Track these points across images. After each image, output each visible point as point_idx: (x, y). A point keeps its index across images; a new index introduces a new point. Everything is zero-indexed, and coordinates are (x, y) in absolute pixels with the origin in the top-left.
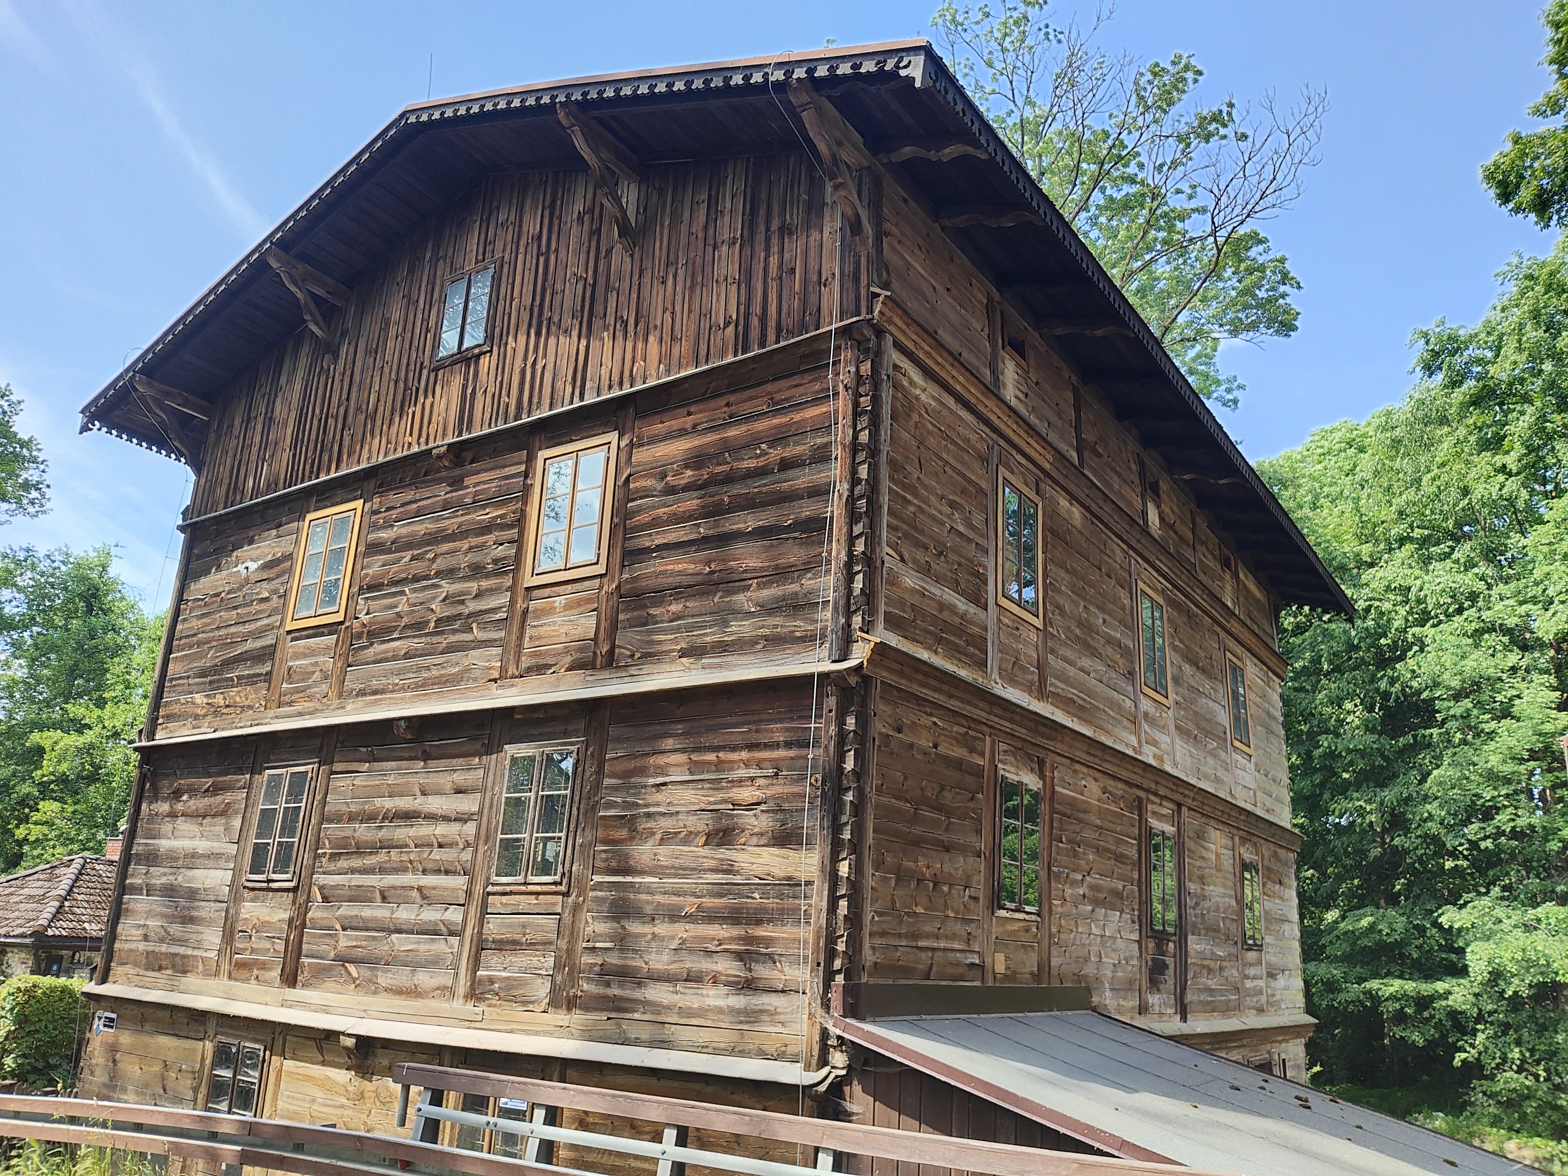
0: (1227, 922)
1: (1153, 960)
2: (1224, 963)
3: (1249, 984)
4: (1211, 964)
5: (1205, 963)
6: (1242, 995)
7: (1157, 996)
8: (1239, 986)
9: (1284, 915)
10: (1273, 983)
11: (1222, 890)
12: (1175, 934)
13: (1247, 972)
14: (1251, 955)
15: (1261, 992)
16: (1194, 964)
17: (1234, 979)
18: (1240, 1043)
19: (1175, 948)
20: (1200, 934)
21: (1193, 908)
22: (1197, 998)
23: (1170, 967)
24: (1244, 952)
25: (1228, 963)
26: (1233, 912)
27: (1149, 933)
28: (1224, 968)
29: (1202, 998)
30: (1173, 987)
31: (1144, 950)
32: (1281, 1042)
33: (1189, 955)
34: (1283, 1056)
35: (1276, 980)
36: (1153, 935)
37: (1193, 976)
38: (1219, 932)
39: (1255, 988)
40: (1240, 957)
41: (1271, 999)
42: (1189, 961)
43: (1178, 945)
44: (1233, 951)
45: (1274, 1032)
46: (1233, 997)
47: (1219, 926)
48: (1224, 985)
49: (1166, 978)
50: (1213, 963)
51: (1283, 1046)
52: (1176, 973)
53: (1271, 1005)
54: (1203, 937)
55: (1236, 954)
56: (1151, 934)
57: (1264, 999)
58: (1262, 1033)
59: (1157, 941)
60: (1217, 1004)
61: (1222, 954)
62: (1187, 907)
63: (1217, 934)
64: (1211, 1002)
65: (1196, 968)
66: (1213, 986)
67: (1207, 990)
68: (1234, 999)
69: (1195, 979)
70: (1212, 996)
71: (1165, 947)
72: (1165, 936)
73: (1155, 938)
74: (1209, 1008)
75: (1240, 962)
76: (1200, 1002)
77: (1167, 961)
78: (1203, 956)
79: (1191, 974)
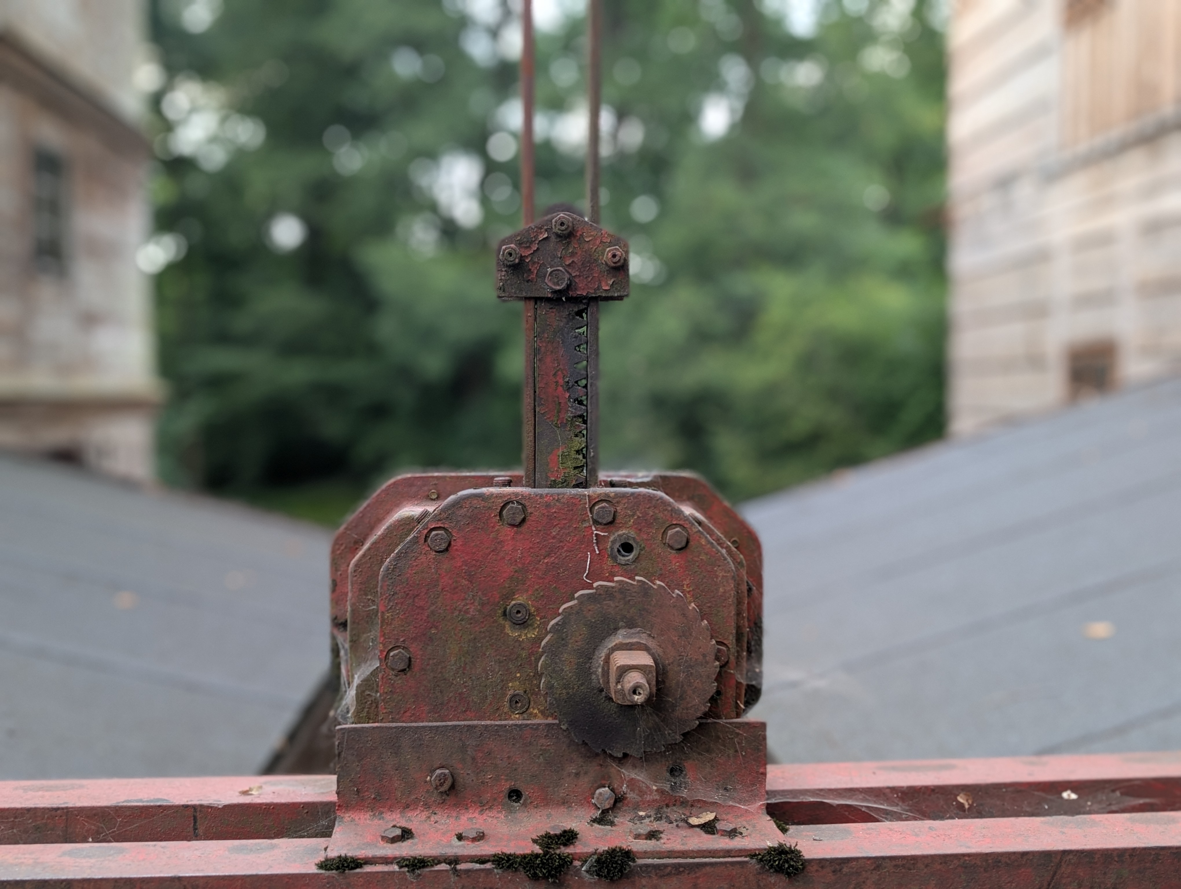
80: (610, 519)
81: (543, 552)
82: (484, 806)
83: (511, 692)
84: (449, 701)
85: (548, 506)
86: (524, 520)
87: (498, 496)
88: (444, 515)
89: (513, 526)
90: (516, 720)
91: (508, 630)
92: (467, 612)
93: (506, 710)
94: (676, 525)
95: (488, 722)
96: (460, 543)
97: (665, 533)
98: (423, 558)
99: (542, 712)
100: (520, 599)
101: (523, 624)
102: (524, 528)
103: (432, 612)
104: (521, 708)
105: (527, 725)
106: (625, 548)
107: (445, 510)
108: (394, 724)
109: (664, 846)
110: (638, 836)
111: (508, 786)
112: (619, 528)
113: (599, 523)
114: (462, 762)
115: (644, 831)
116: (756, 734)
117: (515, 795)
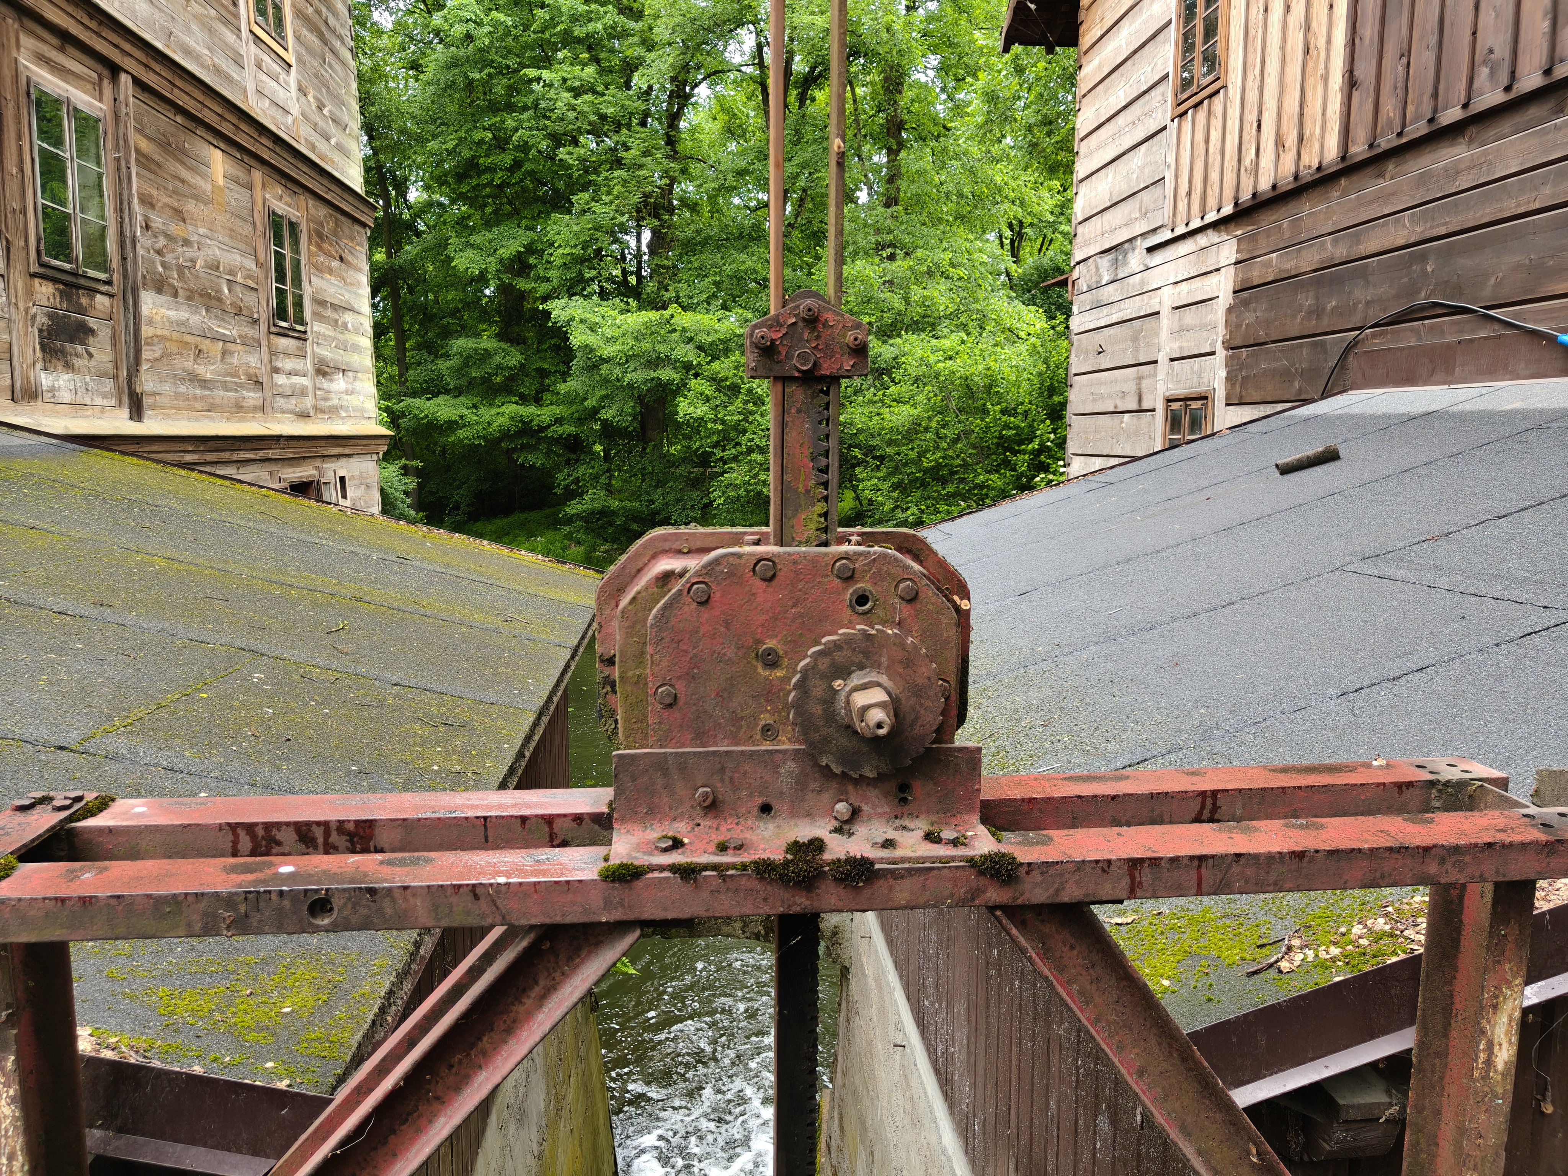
0: (238, 289)
1: (50, 316)
2: (231, 347)
3: (280, 379)
4: (206, 344)
5: (188, 338)
6: (268, 394)
7: (66, 377)
8: (264, 379)
9: (347, 302)
10: (324, 384)
11: (227, 240)
12: (109, 283)
13: (279, 364)
14: (283, 342)
15: (303, 393)
16: (162, 338)
17: (251, 371)
18: (261, 454)
19: (111, 306)
20: (175, 295)
21: (159, 252)
22: (167, 388)
23: (101, 335)
24: (272, 336)
25: (240, 347)
26: (249, 277)
27: (35, 268)
28: (231, 353)
29: (182, 389)
30: (110, 366)
31: (20, 294)
32: (338, 456)
33: (150, 322)
34: (341, 473)
35: (332, 380)
36: (47, 274)
37: (158, 354)
38: (219, 300)
39: (293, 386)
40: (264, 342)
41: (322, 404)
42: (146, 331)
43: (118, 301)
44: (251, 332)
45: (323, 443)
46: (252, 394)
47: (219, 291)
48: (232, 376)
49: (92, 350)
50: (208, 342)
51: (343, 461)
52: (114, 344)
53: (322, 411)
54: (180, 300)
55: (257, 337)
56: (42, 270)
57: (308, 402)
58: (301, 443)
59: (61, 287)
60: (218, 401)
61: (227, 333)
62: (138, 245)
63: (214, 303)
64: (202, 398)
65: (168, 344)
66: (209, 376)
67: (195, 379)
68: (252, 397)
69: (165, 360)
70: (206, 388)
71: (84, 301)
72: (82, 281)
73: (55, 280)
74: (199, 405)
75: (264, 348)
76: (178, 395)
77: (92, 322)
78: (183, 329)
79: (153, 352)
80: (849, 574)
81: (790, 603)
82: (740, 818)
83: (763, 723)
84: (709, 730)
85: (795, 563)
86: (774, 576)
87: (751, 554)
88: (704, 571)
89: (765, 580)
90: (767, 746)
91: (760, 670)
92: (724, 655)
93: (758, 737)
94: (907, 579)
95: (743, 748)
96: (718, 595)
97: (897, 586)
98: (686, 608)
99: (789, 739)
100: (770, 644)
101: (773, 665)
102: (773, 583)
103: (695, 655)
104: (772, 734)
105: (777, 751)
106: (862, 599)
107: (704, 567)
108: (663, 750)
109: (898, 853)
110: (875, 845)
111: (760, 801)
112: (857, 582)
113: (839, 577)
114: (722, 780)
115: (880, 840)
116: (973, 757)
117: (766, 809)
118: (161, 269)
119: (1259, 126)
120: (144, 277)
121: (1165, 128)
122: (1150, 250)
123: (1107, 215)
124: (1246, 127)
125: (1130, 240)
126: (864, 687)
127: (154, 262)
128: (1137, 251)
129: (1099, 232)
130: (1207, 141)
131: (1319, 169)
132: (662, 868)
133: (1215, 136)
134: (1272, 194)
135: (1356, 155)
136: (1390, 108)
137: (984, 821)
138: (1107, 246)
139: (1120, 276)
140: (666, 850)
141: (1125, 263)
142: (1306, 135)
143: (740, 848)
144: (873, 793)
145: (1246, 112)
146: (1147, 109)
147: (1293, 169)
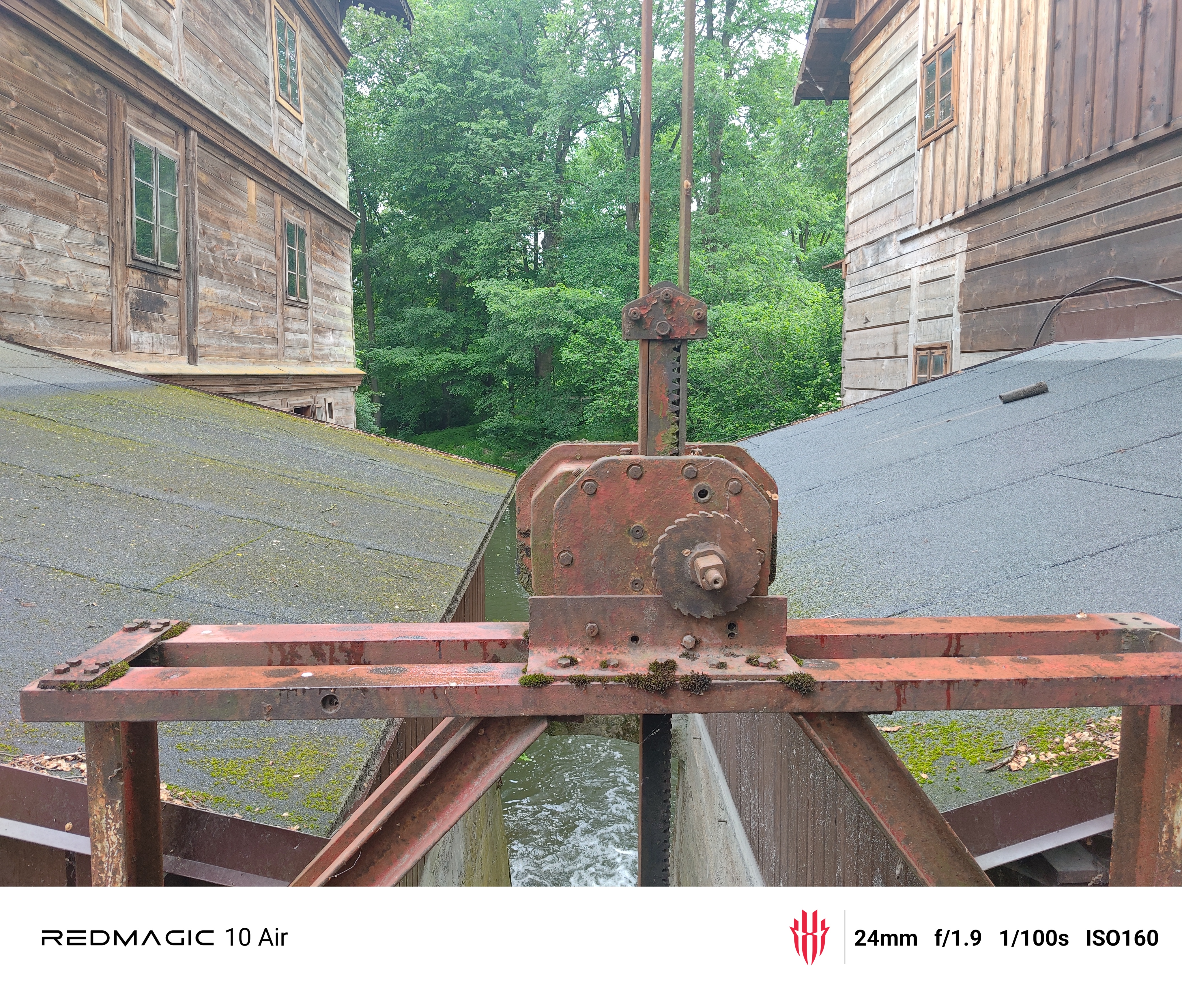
0: (263, 275)
1: (138, 293)
2: (257, 314)
3: (290, 336)
4: (241, 312)
5: (229, 308)
6: (281, 346)
7: (147, 334)
8: (279, 336)
9: (335, 282)
10: (320, 339)
11: (257, 241)
12: (177, 271)
13: (289, 326)
14: (292, 310)
15: (305, 345)
16: (212, 308)
17: (270, 330)
18: (275, 388)
19: (179, 286)
20: (221, 279)
21: (211, 250)
22: (213, 342)
23: (171, 306)
24: (285, 307)
25: (263, 314)
26: (270, 266)
27: (130, 262)
28: (257, 318)
29: (224, 343)
30: (176, 327)
31: (119, 279)
32: (328, 389)
33: (204, 297)
34: (329, 400)
35: (324, 337)
36: (137, 266)
37: (208, 319)
38: (251, 282)
39: (298, 341)
40: (279, 311)
41: (317, 353)
42: (201, 303)
43: (184, 283)
44: (271, 304)
45: (317, 379)
46: (270, 346)
47: (251, 276)
48: (258, 334)
49: (165, 316)
50: (242, 311)
51: (331, 393)
52: (180, 312)
53: (318, 358)
54: (224, 282)
55: (275, 307)
56: (134, 263)
57: (308, 351)
58: (303, 380)
59: (146, 274)
60: (247, 351)
61: (255, 304)
62: (198, 245)
63: (247, 283)
64: (237, 348)
65: (215, 312)
66: (242, 334)
67: (232, 336)
68: (270, 348)
69: (213, 323)
70: (239, 342)
71: (161, 283)
72: (160, 270)
73: (142, 270)
74: (234, 354)
75: (280, 315)
76: (221, 347)
77: (165, 298)
78: (226, 302)
79: (205, 318)
80: (694, 475)
81: (653, 495)
82: (616, 645)
83: (633, 579)
84: (595, 583)
85: (656, 467)
86: (641, 475)
87: (625, 461)
88: (593, 472)
89: (635, 479)
90: (636, 595)
91: (631, 542)
92: (606, 531)
93: (630, 589)
94: (735, 479)
95: (619, 596)
96: (602, 489)
97: (727, 484)
98: (580, 498)
99: (651, 590)
100: (639, 523)
101: (640, 538)
102: (642, 480)
103: (586, 531)
104: (639, 587)
105: (642, 598)
106: (703, 493)
107: (593, 469)
108: (563, 597)
109: (728, 672)
110: (712, 666)
111: (630, 634)
112: (699, 481)
113: (687, 477)
114: (604, 619)
115: (715, 663)
116: (781, 604)
117: (634, 639)
118: (212, 261)
119: (983, 154)
120: (201, 266)
121: (913, 155)
122: (903, 242)
123: (871, 218)
124: (973, 154)
125: (888, 235)
126: (705, 554)
127: (208, 257)
128: (893, 243)
129: (865, 229)
130: (944, 164)
131: (1028, 183)
132: (562, 679)
133: (950, 160)
134: (993, 201)
135: (1055, 173)
136: (1079, 140)
137: (789, 651)
138: (871, 240)
139: (880, 261)
140: (565, 666)
141: (885, 252)
142: (1018, 159)
143: (616, 666)
144: (710, 629)
145: (973, 143)
146: (900, 142)
147: (1008, 183)
